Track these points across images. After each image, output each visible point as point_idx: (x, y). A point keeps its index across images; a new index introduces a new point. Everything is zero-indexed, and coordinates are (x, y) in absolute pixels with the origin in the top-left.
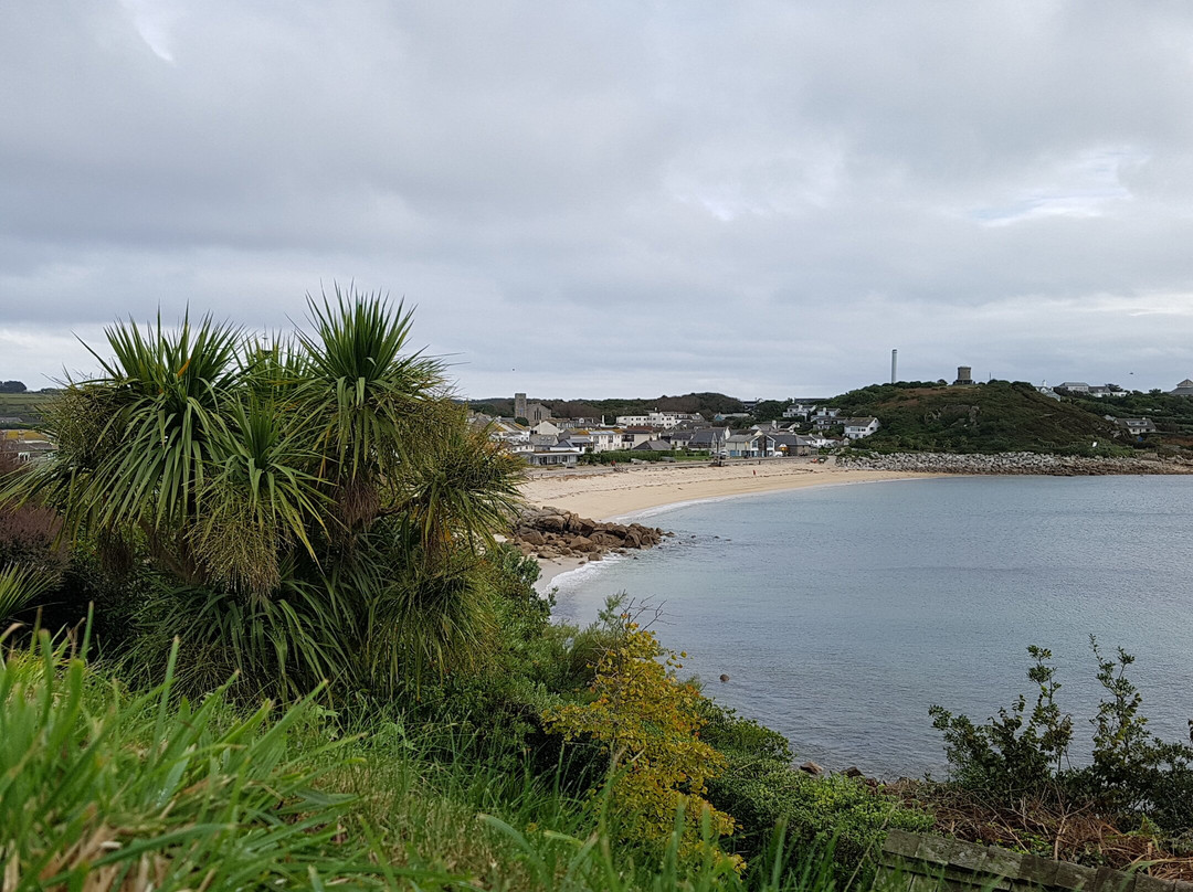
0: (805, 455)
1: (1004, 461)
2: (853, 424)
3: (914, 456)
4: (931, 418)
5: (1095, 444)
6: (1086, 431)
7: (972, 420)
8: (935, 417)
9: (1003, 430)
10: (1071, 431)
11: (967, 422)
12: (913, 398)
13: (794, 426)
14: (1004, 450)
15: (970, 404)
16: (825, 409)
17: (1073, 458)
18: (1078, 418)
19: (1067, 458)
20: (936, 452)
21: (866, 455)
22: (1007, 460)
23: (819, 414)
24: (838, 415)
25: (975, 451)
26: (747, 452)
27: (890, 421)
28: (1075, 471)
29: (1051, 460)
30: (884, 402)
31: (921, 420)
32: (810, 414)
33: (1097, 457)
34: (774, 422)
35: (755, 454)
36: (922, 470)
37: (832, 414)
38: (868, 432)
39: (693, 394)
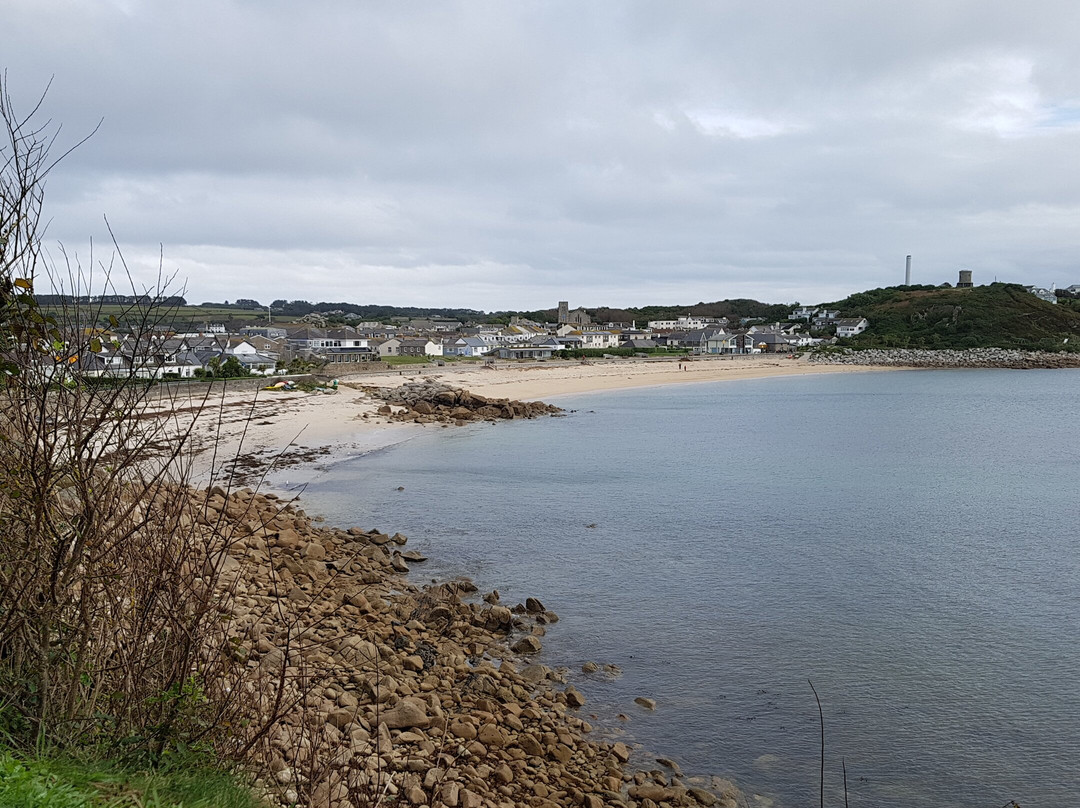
0: (779, 352)
1: (972, 356)
2: (845, 324)
3: (886, 352)
4: (917, 318)
5: (1066, 340)
6: (1062, 329)
7: (954, 319)
8: (921, 316)
9: (979, 328)
10: (1046, 329)
11: (950, 321)
12: (907, 300)
13: (795, 327)
14: (974, 346)
15: (955, 305)
16: (825, 311)
17: (1038, 353)
18: (1055, 316)
19: (1033, 353)
20: (909, 348)
21: (839, 351)
22: (973, 356)
23: (821, 316)
24: (837, 316)
25: (948, 347)
26: (727, 349)
27: (877, 321)
28: (1036, 365)
29: (1016, 355)
30: (882, 303)
31: (908, 320)
32: (812, 316)
33: (1062, 352)
34: (778, 324)
35: (733, 351)
36: (889, 364)
37: (831, 316)
38: (856, 331)
39: (727, 301)
